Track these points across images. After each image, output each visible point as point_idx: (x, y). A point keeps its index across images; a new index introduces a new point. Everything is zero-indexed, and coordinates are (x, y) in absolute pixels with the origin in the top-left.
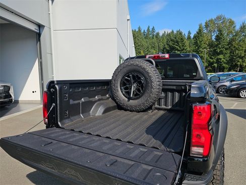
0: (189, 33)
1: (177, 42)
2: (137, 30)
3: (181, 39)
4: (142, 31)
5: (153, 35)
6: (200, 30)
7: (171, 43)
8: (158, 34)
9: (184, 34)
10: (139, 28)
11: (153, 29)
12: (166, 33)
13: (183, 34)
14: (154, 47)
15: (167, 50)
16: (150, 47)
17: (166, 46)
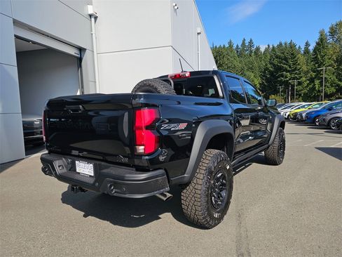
0: (307, 44)
1: (286, 59)
2: (227, 46)
3: (292, 54)
4: (235, 46)
5: (251, 52)
6: (321, 40)
7: (276, 62)
8: (258, 49)
9: (299, 47)
10: (230, 43)
11: (251, 42)
12: (271, 47)
13: (297, 47)
14: (251, 69)
15: (270, 71)
16: (246, 68)
17: (269, 66)
